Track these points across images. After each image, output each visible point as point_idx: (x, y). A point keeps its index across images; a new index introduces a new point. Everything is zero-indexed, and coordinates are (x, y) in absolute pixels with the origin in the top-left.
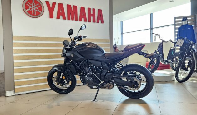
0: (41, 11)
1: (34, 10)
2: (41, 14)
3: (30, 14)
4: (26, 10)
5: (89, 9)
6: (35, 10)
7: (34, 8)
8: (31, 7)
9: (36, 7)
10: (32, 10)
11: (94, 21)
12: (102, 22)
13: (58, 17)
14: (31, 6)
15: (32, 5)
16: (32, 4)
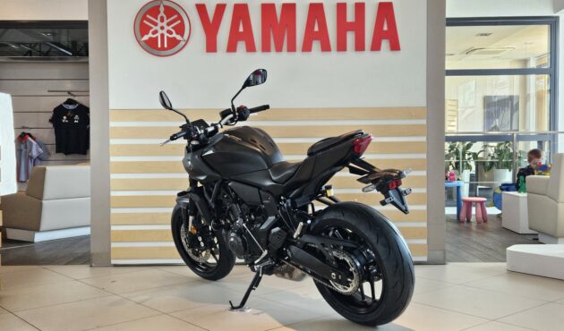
0: (182, 36)
1: (162, 35)
2: (182, 43)
3: (151, 46)
4: (142, 36)
5: (341, 8)
6: (166, 35)
8: (155, 28)
9: (169, 24)
10: (158, 35)
11: (360, 46)
12: (395, 46)
13: (232, 48)
14: (156, 24)
15: (158, 21)
16: (159, 17)
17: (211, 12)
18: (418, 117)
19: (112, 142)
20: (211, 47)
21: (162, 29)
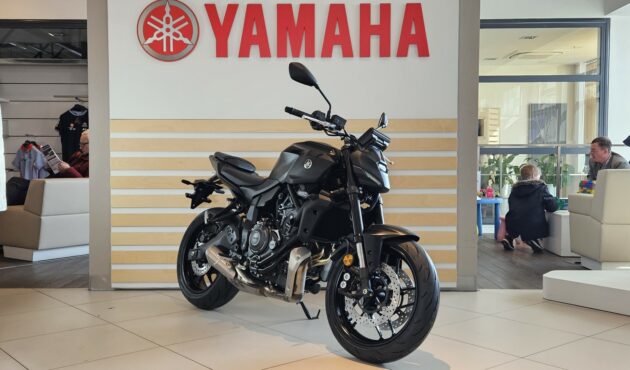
1: (168, 38)
3: (158, 51)
4: (146, 39)
5: (365, 9)
6: (172, 38)
7: (168, 30)
8: (160, 30)
9: (175, 26)
10: (164, 38)
11: (385, 52)
12: (424, 52)
13: (244, 52)
14: (161, 26)
15: (163, 23)
16: (164, 19)
17: (222, 14)
18: (448, 130)
19: (113, 154)
20: (222, 51)
21: (167, 31)
